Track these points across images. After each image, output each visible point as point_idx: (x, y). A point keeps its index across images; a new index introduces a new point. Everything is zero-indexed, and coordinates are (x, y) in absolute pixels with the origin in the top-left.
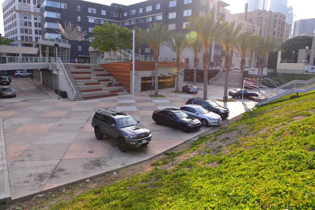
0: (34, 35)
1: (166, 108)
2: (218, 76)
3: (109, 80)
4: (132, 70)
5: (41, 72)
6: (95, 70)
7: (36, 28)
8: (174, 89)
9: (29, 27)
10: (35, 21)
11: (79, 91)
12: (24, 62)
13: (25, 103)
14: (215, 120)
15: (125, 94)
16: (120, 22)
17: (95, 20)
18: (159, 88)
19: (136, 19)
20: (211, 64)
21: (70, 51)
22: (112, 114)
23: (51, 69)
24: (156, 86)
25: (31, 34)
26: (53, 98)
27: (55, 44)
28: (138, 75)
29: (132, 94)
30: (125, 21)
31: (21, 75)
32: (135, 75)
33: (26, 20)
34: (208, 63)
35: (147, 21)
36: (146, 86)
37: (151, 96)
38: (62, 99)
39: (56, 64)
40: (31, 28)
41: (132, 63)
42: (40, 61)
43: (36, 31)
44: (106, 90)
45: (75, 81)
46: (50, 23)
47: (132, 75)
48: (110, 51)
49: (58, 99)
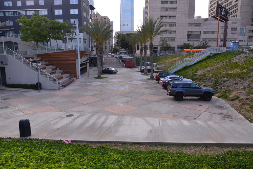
19: (14, 11)
35: (28, 14)
49: (38, 91)
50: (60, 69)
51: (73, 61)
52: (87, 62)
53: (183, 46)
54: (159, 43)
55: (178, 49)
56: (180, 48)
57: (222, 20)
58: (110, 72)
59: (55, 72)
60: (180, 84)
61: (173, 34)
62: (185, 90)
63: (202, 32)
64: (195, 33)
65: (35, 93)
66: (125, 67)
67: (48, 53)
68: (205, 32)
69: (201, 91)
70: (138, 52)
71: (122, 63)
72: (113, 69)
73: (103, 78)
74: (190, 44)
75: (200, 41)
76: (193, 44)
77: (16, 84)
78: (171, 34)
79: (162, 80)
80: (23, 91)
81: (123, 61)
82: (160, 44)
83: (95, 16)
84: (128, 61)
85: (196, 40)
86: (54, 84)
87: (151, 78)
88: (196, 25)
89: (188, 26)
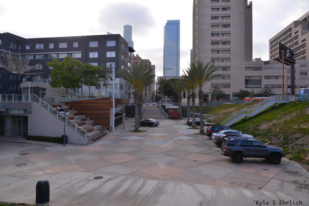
29: (112, 131)
30: (27, 55)
35: (60, 57)
49: (63, 146)
50: (90, 120)
51: (106, 110)
52: (122, 112)
53: (240, 94)
54: (210, 90)
55: (234, 98)
56: (237, 96)
57: (287, 62)
58: (151, 125)
59: (85, 123)
60: (238, 141)
61: (227, 79)
62: (245, 149)
63: (263, 77)
64: (254, 78)
65: (59, 148)
66: (169, 118)
67: (78, 100)
68: (267, 77)
69: (267, 151)
70: (184, 101)
71: (165, 113)
72: (154, 120)
73: (141, 131)
74: (249, 92)
75: (261, 88)
76: (253, 91)
77: (39, 136)
78: (224, 79)
79: (214, 136)
80: (45, 145)
81: (167, 111)
82: (212, 92)
83: (134, 59)
84: (172, 111)
85: (257, 86)
86: (83, 138)
87: (201, 133)
88: (255, 68)
89: (246, 70)
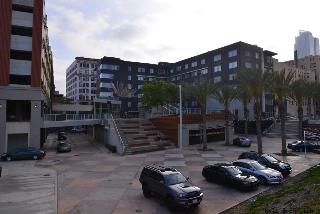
0: (90, 95)
1: (217, 164)
2: (273, 127)
3: (156, 134)
4: (179, 123)
5: (94, 128)
6: (143, 125)
7: (92, 88)
8: (224, 142)
9: (87, 88)
10: (92, 82)
11: (127, 145)
12: (80, 119)
13: (79, 157)
14: (275, 177)
15: (172, 148)
16: (167, 79)
17: (144, 78)
18: (208, 142)
19: (182, 75)
20: (264, 115)
21: (120, 107)
22: (161, 170)
23: (103, 125)
24: (205, 139)
25: (88, 93)
26: (104, 152)
27: (108, 102)
28: (186, 129)
29: (180, 148)
30: (172, 77)
31: (76, 131)
32: (182, 128)
33: (84, 82)
34: (260, 114)
35: (192, 76)
36: (194, 139)
37: (199, 150)
38: (111, 154)
39: (108, 120)
40: (88, 88)
41: (179, 116)
42: (94, 118)
43: (92, 91)
44: (153, 144)
45: (125, 136)
46: (104, 83)
47: (180, 128)
48: (158, 106)
49: (108, 154)
51: (174, 126)
67: (158, 117)
80: (102, 152)
83: (311, 60)
